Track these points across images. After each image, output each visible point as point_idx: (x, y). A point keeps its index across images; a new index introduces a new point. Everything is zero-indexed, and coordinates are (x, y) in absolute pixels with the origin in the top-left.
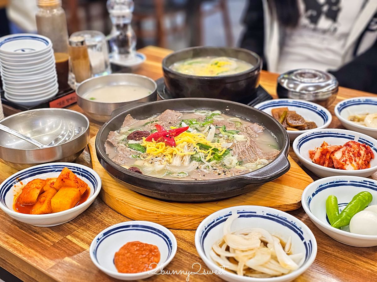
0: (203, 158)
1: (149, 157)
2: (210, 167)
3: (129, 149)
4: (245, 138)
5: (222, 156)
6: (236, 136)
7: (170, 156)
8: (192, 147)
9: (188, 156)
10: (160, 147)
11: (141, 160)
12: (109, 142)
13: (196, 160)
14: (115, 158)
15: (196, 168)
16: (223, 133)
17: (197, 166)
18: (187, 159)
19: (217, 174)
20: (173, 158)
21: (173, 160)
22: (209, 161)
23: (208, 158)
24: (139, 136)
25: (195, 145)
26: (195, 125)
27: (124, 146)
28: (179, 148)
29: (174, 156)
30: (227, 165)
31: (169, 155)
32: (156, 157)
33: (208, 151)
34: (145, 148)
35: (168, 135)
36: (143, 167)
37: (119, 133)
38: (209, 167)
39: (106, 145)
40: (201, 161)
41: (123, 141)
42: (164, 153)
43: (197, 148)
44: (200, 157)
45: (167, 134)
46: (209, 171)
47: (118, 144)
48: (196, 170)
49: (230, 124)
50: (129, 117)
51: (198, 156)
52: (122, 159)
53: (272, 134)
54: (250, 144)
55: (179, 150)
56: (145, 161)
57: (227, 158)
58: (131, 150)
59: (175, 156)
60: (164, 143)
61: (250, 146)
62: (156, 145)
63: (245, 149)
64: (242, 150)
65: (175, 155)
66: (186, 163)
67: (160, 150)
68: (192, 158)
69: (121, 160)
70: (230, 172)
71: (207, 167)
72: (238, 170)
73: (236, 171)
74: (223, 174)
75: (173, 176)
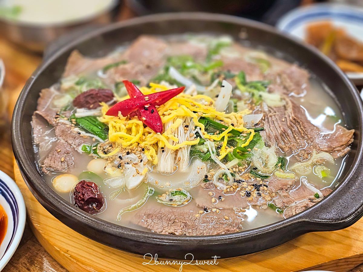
0: (213, 153)
1: (115, 152)
2: (230, 176)
3: (77, 129)
4: (282, 99)
5: (248, 146)
6: (265, 95)
7: (153, 150)
8: (192, 127)
9: (186, 149)
10: (134, 129)
11: (100, 157)
12: (39, 117)
13: (200, 157)
14: (50, 158)
15: (204, 177)
16: (242, 88)
17: (205, 174)
18: (185, 155)
19: (243, 193)
20: (159, 153)
21: (159, 159)
22: (226, 160)
23: (223, 153)
24: (94, 101)
25: (197, 123)
26: (191, 70)
27: (68, 122)
28: (170, 136)
29: (160, 150)
30: (259, 168)
31: (151, 148)
32: (128, 153)
33: (222, 135)
34: (105, 128)
35: (146, 106)
36: (104, 175)
37: (59, 89)
38: (226, 175)
39: (34, 123)
40: (210, 159)
41: (65, 110)
42: (142, 145)
43: (200, 129)
44: (208, 151)
45: (147, 104)
46: (228, 187)
47: (56, 118)
48: (203, 185)
49: (252, 67)
50: (75, 56)
51: (205, 150)
52: (62, 160)
53: (326, 88)
54: (293, 115)
55: (168, 139)
56: (107, 160)
57: (256, 150)
58: (80, 131)
59: (163, 151)
60: (141, 123)
61: (294, 119)
62: (127, 125)
63: (286, 128)
64: (282, 129)
65: (162, 148)
66: (184, 166)
67: (134, 138)
68: (194, 153)
69: (62, 162)
70: (267, 187)
71: (223, 175)
72: (283, 182)
73: (280, 187)
74: (255, 194)
75: (161, 200)
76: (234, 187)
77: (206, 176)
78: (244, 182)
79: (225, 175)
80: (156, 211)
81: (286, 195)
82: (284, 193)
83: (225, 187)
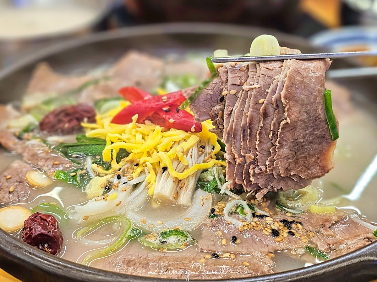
15: (209, 211)
17: (210, 208)
19: (268, 232)
35: (165, 109)
38: (242, 207)
44: (214, 179)
45: (164, 106)
46: (245, 223)
51: (211, 178)
70: (302, 224)
71: (237, 208)
72: (324, 218)
73: (321, 223)
74: (285, 233)
75: (149, 243)
76: (254, 224)
77: (213, 210)
78: (267, 216)
79: (240, 208)
80: (142, 256)
81: (331, 234)
82: (328, 231)
83: (241, 224)
